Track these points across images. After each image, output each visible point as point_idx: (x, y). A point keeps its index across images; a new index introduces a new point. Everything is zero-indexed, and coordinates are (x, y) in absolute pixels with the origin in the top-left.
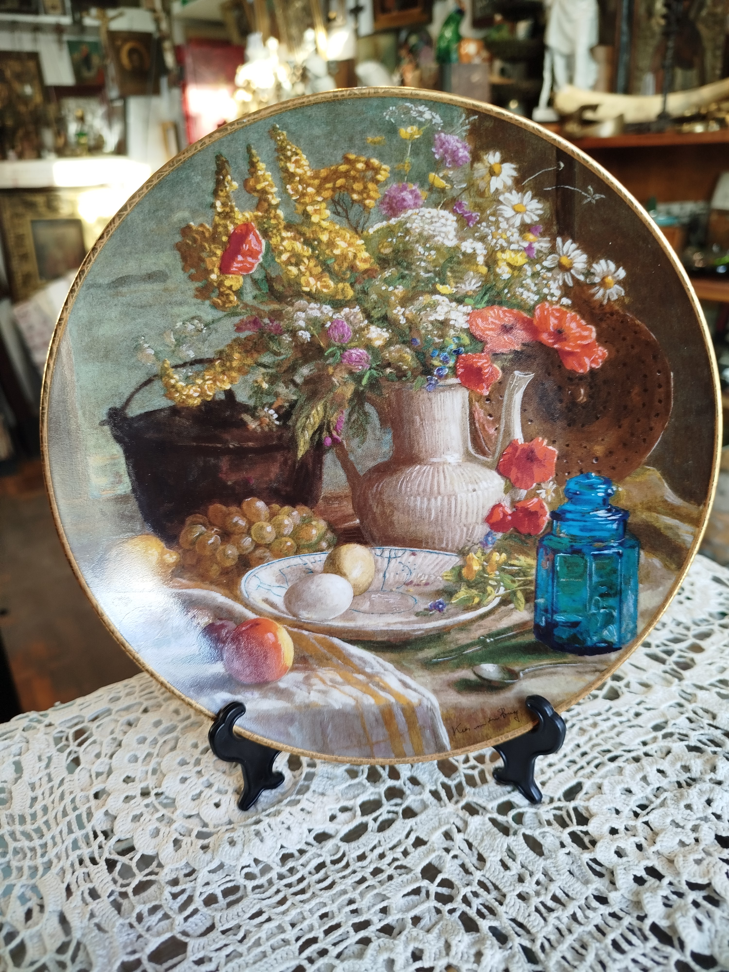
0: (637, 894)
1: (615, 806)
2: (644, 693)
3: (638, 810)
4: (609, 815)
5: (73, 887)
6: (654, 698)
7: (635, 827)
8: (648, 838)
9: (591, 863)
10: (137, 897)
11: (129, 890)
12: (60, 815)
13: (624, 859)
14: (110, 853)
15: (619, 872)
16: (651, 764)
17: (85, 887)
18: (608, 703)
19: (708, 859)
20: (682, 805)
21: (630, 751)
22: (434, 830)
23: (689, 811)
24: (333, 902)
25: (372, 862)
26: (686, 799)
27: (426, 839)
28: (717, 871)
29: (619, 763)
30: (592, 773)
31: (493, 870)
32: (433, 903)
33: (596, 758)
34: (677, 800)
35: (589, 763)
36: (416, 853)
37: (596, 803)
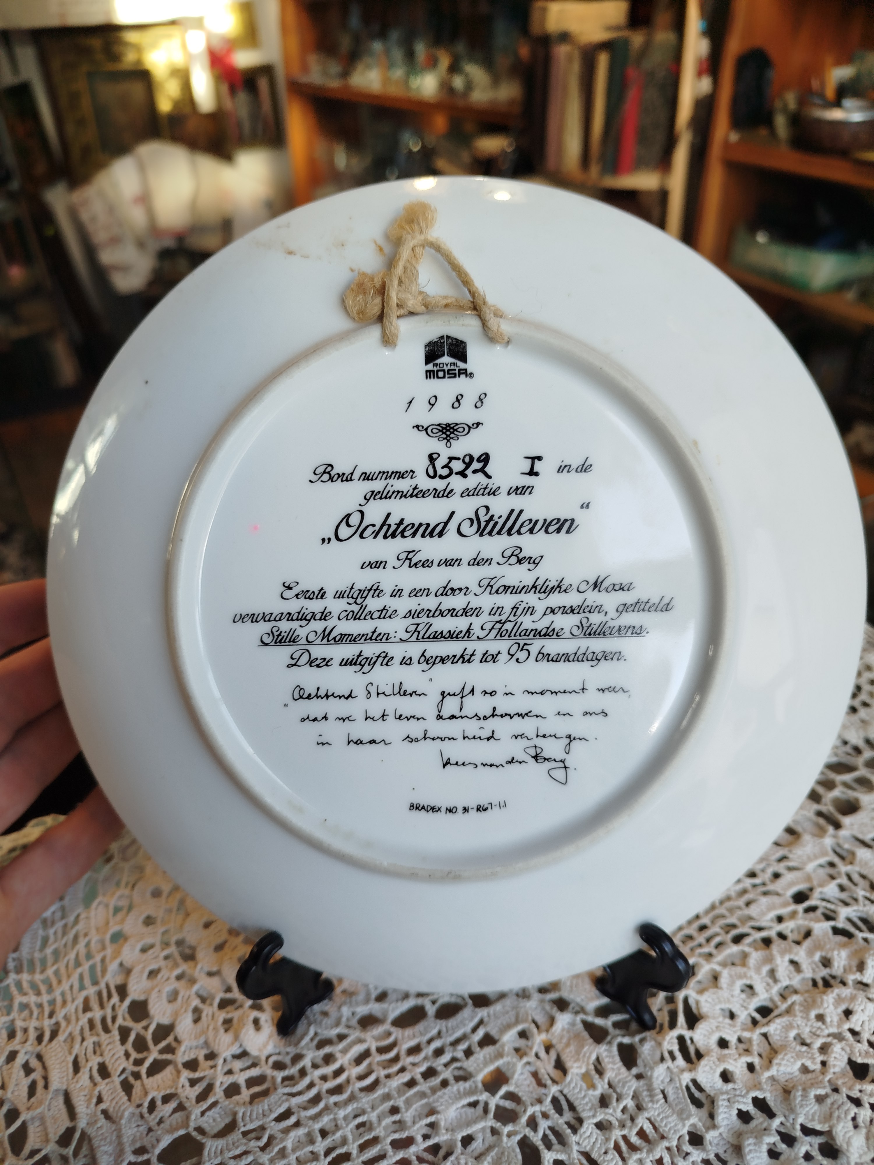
0: (739, 1135)
1: (730, 1007)
4: (721, 1020)
5: (82, 1060)
6: (800, 853)
7: (750, 1040)
8: (764, 1055)
9: (691, 1086)
10: (150, 1079)
11: (143, 1070)
13: (730, 1086)
14: (124, 1019)
15: (720, 1103)
16: (783, 953)
17: (94, 1062)
19: (836, 1096)
20: (813, 1014)
21: (760, 929)
22: (508, 1027)
23: (820, 1024)
24: (373, 1108)
25: (426, 1058)
26: (819, 1007)
27: (496, 1037)
28: (843, 1116)
29: (744, 946)
30: (710, 955)
31: (573, 1085)
32: (490, 1122)
33: (716, 935)
34: (807, 1007)
35: (708, 940)
36: (481, 1055)
37: (710, 1000)
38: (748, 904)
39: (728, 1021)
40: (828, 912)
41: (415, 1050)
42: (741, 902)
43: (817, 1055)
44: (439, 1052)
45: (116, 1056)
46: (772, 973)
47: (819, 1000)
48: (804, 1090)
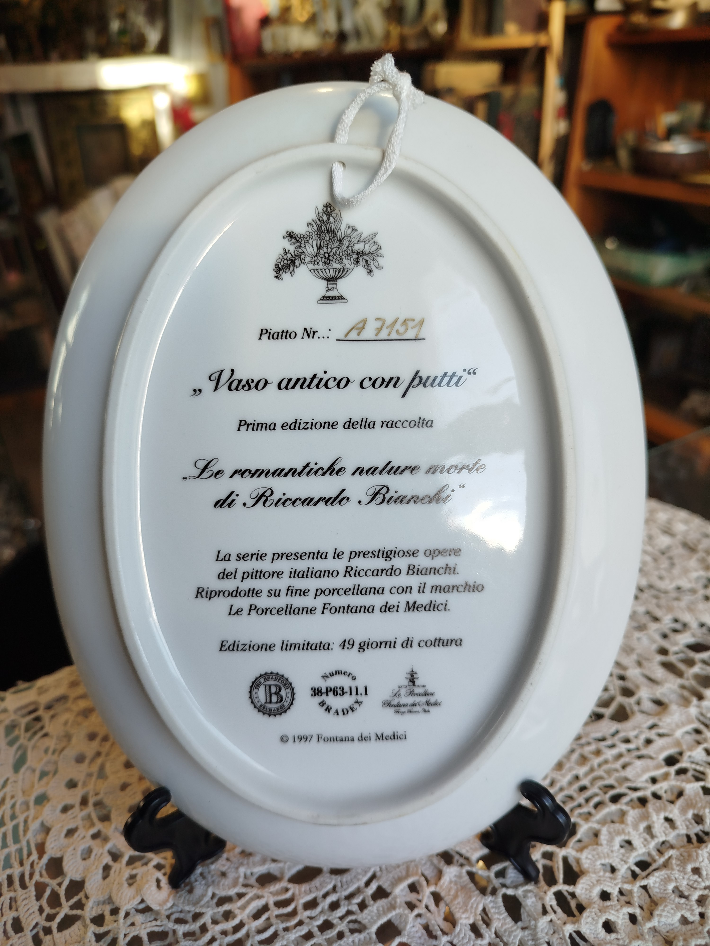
1: (611, 861)
2: (658, 714)
4: (601, 873)
6: (669, 721)
7: (631, 892)
8: (644, 908)
10: (60, 934)
11: (54, 925)
13: (613, 936)
14: (41, 876)
16: (659, 810)
17: (10, 916)
18: (615, 725)
20: (689, 868)
21: (635, 789)
22: (400, 880)
23: (696, 877)
25: (322, 912)
26: (695, 861)
27: (389, 891)
29: (622, 805)
30: (590, 814)
31: (462, 935)
33: (596, 795)
34: (684, 860)
35: (587, 800)
36: (374, 907)
37: (590, 856)
38: (624, 767)
39: (608, 874)
40: (697, 774)
41: (312, 905)
42: (618, 765)
43: (695, 906)
44: (334, 906)
45: (30, 911)
46: (649, 829)
47: (694, 854)
48: (685, 940)
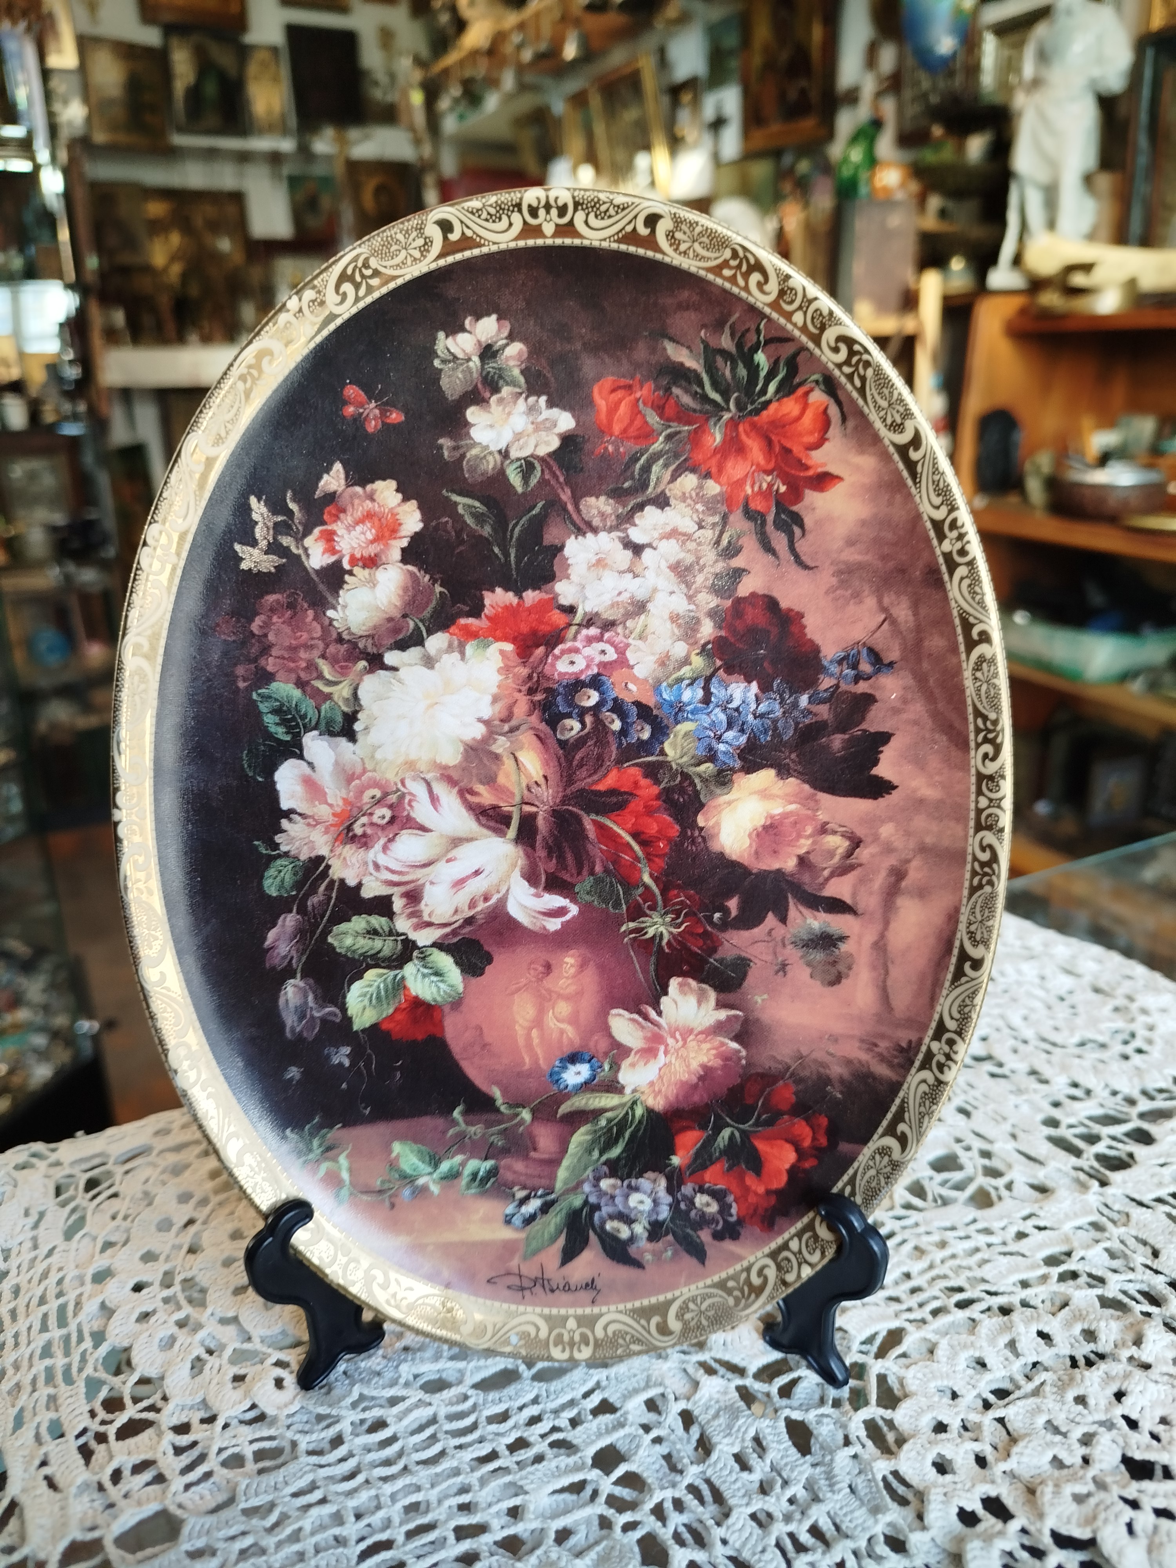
0: (960, 1540)
1: (950, 1384)
2: (1036, 1201)
3: (992, 1398)
4: (936, 1399)
5: (27, 1415)
6: (1054, 1210)
7: (979, 1426)
8: (999, 1446)
9: (890, 1478)
10: (120, 1443)
11: (111, 1431)
12: (35, 1301)
13: (948, 1478)
14: (95, 1370)
15: (932, 1497)
16: (1028, 1321)
17: (45, 1417)
18: (972, 1213)
19: (1102, 1495)
20: (1070, 1395)
21: (996, 1294)
22: (634, 1392)
23: (1080, 1407)
24: (433, 1486)
25: (515, 1427)
26: (1078, 1385)
27: (617, 1403)
28: (1112, 1518)
29: (973, 1312)
30: (924, 1321)
31: (720, 1465)
32: (600, 1508)
33: (935, 1298)
34: (1062, 1387)
35: (921, 1305)
36: (593, 1425)
37: (920, 1375)
38: (981, 1264)
39: (947, 1400)
40: (1093, 1280)
41: (499, 1418)
42: (971, 1261)
43: (1076, 1445)
44: (534, 1421)
45: (76, 1413)
46: (1012, 1345)
47: (1078, 1377)
48: (1057, 1486)
